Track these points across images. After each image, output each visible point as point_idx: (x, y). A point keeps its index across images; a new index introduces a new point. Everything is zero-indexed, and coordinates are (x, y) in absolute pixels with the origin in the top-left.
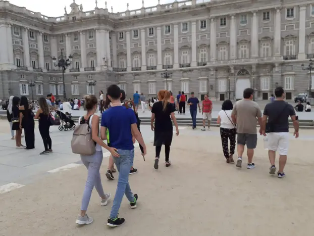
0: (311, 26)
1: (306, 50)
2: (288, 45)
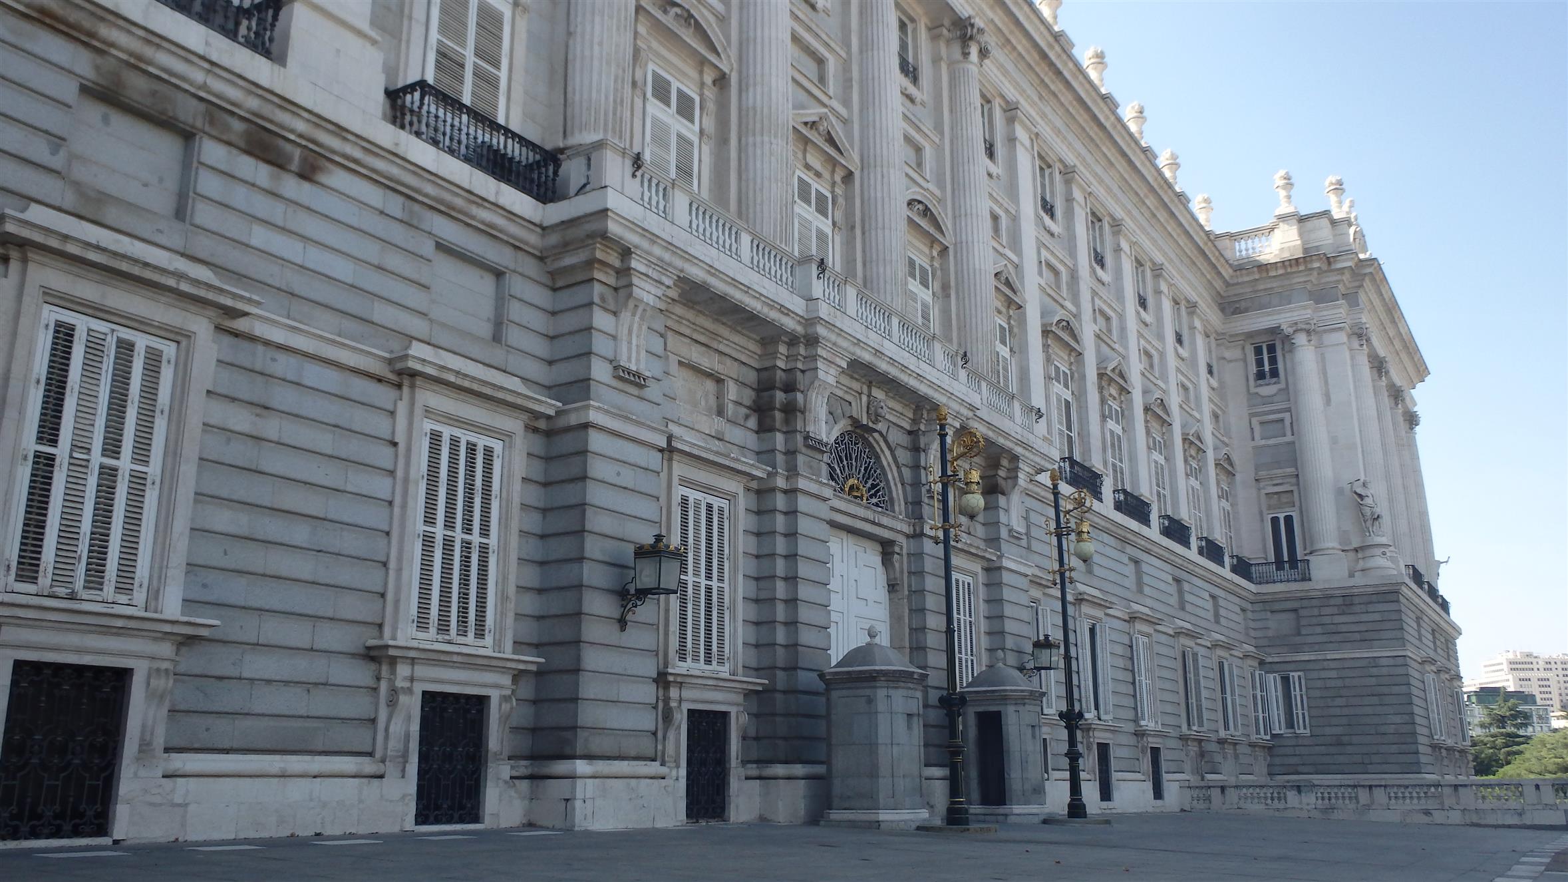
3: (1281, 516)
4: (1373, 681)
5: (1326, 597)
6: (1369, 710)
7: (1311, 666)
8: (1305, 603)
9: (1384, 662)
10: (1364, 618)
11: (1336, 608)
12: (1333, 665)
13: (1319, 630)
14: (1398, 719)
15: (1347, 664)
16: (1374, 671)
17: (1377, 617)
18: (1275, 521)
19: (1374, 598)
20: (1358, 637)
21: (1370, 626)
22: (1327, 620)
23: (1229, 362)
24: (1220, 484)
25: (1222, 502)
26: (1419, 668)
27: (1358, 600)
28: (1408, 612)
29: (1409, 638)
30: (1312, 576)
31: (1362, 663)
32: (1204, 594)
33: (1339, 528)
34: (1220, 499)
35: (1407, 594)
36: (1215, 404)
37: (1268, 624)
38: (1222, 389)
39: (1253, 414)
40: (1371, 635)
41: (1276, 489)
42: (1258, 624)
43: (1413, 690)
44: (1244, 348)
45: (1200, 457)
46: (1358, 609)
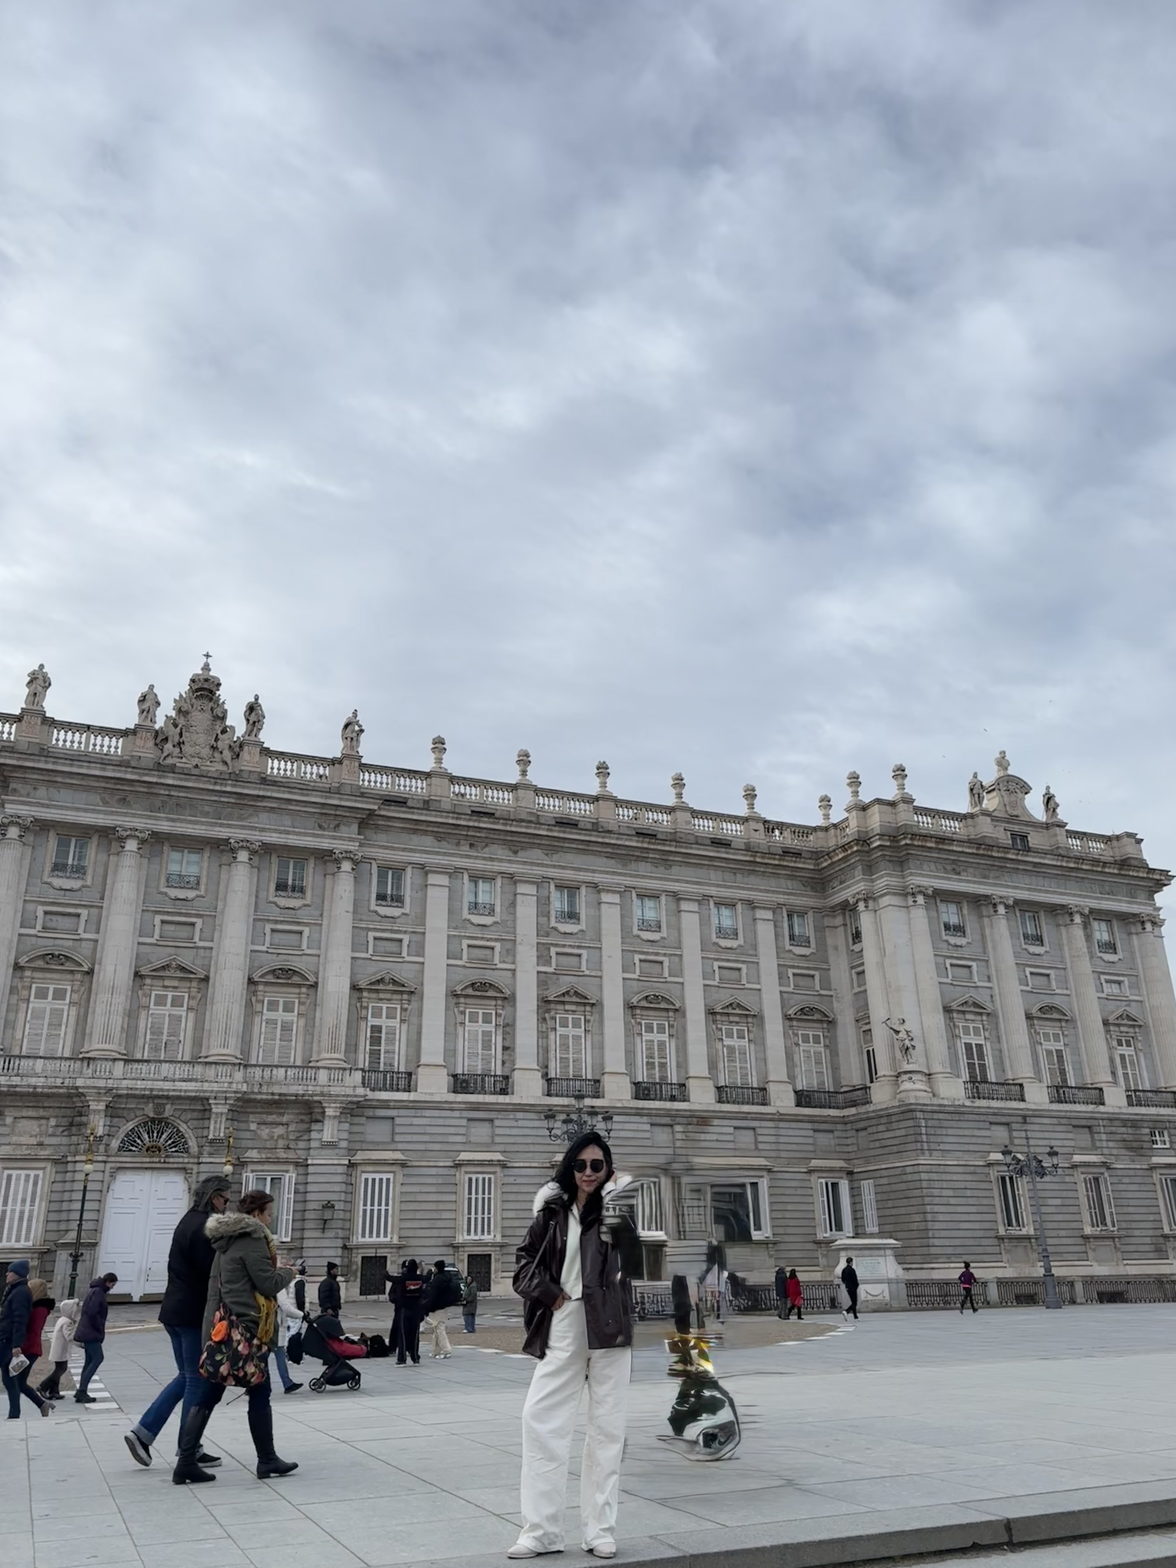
0: (465, 956)
1: (450, 1052)
2: (376, 1022)
3: (871, 1050)
4: (903, 1186)
5: (879, 1115)
6: (903, 1211)
7: (878, 1174)
8: (870, 1122)
9: (909, 1170)
10: (898, 1133)
11: (884, 1126)
12: (885, 1173)
13: (877, 1144)
15: (893, 1172)
16: (905, 1178)
17: (903, 1132)
18: (869, 1052)
19: (901, 1117)
20: (895, 1149)
21: (902, 1140)
22: (880, 1136)
23: (836, 927)
24: (800, 1032)
25: (803, 1046)
26: (979, 1170)
27: (894, 1118)
28: (954, 1124)
29: (947, 1147)
30: (873, 1099)
31: (898, 1171)
32: (724, 1130)
33: (894, 1058)
34: (797, 1045)
35: (941, 1110)
36: (802, 968)
37: (854, 1140)
38: (826, 951)
39: (852, 968)
40: (901, 1148)
41: (866, 1027)
42: (849, 1141)
43: (936, 1192)
44: (844, 914)
45: (750, 1020)
46: (894, 1126)
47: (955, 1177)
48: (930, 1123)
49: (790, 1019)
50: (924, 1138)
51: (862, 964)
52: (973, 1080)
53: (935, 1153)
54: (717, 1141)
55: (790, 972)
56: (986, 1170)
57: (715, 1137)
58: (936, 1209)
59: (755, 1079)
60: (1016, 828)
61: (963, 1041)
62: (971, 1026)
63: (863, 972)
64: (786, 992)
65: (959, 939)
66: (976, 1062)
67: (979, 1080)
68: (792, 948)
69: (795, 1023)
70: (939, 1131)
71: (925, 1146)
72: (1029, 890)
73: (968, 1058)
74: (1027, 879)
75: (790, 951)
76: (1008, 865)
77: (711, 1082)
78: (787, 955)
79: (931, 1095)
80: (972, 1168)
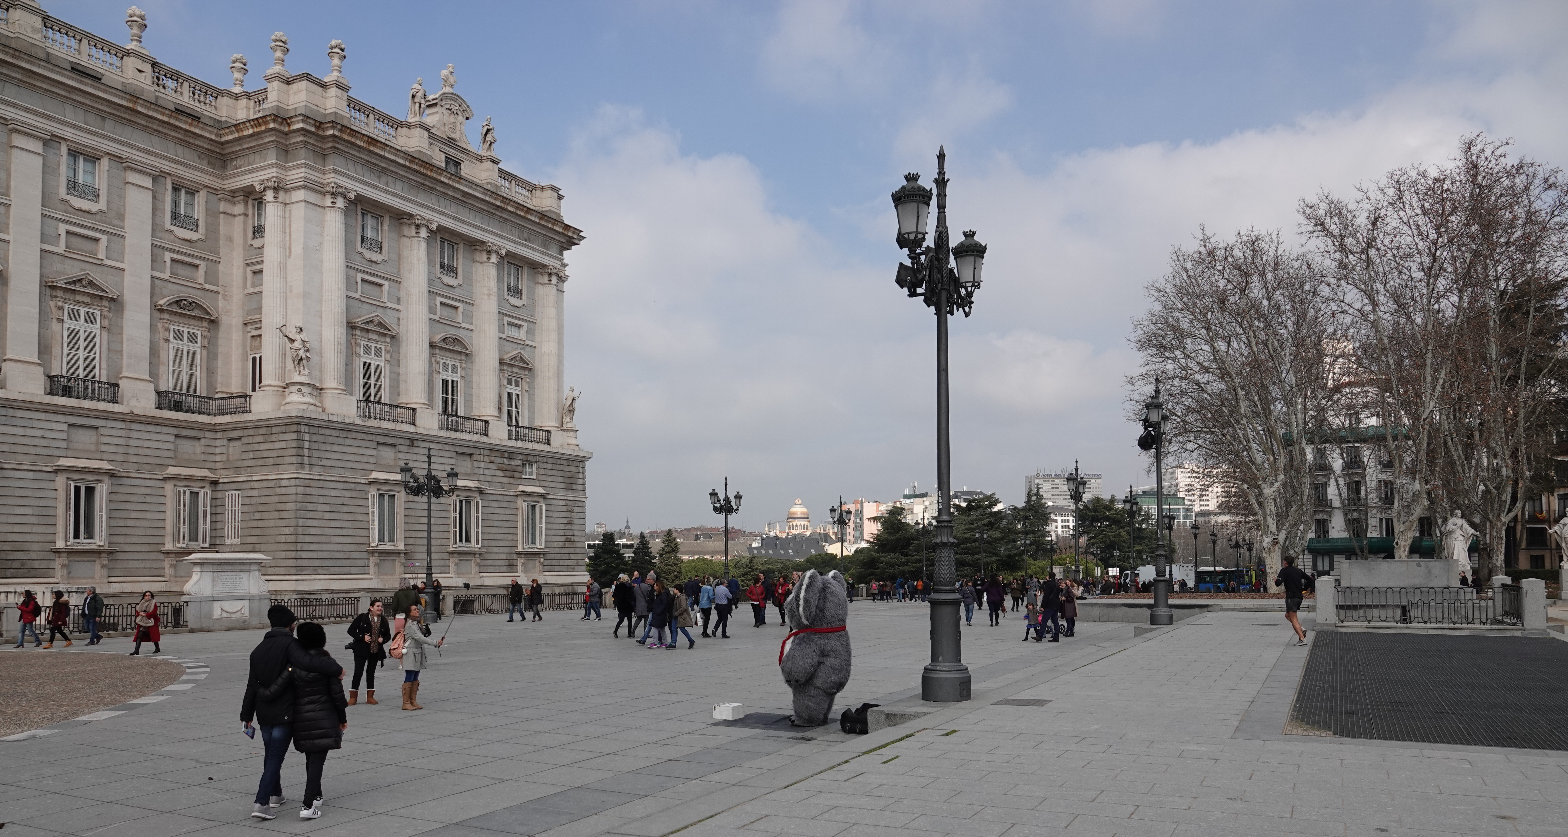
3: (258, 356)
4: (275, 499)
5: (257, 425)
7: (243, 486)
8: (246, 432)
9: (284, 483)
10: (277, 445)
11: (261, 437)
12: (255, 485)
13: (251, 455)
14: (286, 531)
15: (264, 484)
16: (278, 491)
17: (283, 445)
18: (254, 359)
19: (284, 428)
20: (271, 461)
21: (279, 453)
22: (256, 447)
23: (234, 216)
24: (172, 327)
25: (174, 343)
26: (359, 487)
27: (274, 430)
28: (341, 441)
29: (329, 463)
30: (252, 409)
31: (272, 484)
32: (54, 426)
33: (283, 368)
34: (167, 340)
35: (329, 425)
36: (184, 254)
37: (224, 450)
38: (218, 240)
39: (248, 265)
40: (279, 461)
41: (257, 333)
42: (218, 450)
43: (310, 506)
44: (246, 203)
45: (105, 303)
46: (274, 438)
47: (333, 493)
48: (315, 438)
49: (161, 311)
50: (306, 452)
51: (261, 262)
52: (367, 399)
53: (316, 468)
54: (42, 437)
55: (168, 256)
56: (366, 488)
57: (39, 433)
58: (309, 523)
59: (104, 372)
60: (452, 152)
61: (362, 360)
62: (373, 345)
63: (261, 271)
64: (159, 279)
65: (375, 254)
66: (372, 382)
67: (372, 399)
68: (173, 228)
69: (166, 316)
70: (323, 447)
71: (306, 460)
72: (454, 218)
73: (364, 378)
74: (454, 207)
75: (171, 231)
76: (438, 188)
77: (42, 369)
78: (167, 235)
79: (320, 410)
80: (353, 485)
